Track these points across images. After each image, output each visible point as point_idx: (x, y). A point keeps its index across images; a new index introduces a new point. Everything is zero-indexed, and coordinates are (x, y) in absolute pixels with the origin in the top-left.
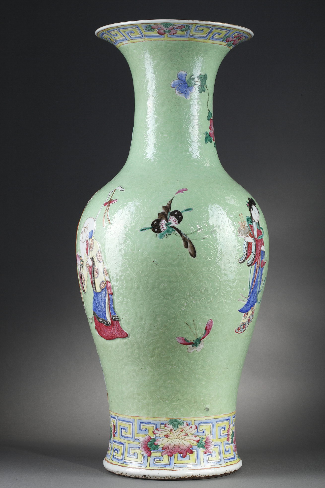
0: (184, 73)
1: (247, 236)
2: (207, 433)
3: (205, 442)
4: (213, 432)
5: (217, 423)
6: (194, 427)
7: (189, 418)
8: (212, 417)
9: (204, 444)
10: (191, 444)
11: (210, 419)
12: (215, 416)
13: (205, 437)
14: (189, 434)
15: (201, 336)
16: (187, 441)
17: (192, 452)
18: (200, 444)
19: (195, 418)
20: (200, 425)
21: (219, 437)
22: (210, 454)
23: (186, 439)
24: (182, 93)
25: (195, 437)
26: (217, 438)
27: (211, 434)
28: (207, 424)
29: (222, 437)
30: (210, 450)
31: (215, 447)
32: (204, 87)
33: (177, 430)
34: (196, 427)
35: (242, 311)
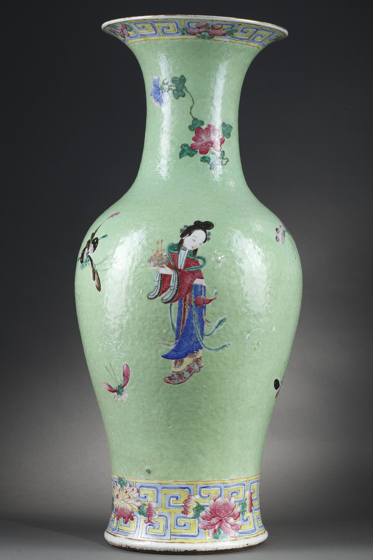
0: (156, 77)
1: (163, 267)
2: (150, 499)
3: (147, 509)
4: (157, 499)
5: (163, 490)
6: (135, 490)
7: (130, 478)
8: (156, 482)
9: (145, 511)
10: (133, 509)
11: (154, 484)
12: (160, 480)
13: (147, 503)
14: (131, 496)
15: (121, 383)
16: (130, 504)
17: (132, 519)
18: (141, 511)
19: (136, 479)
20: (141, 488)
21: (167, 506)
22: (151, 524)
23: (129, 502)
24: (157, 101)
25: (137, 501)
26: (163, 507)
27: (155, 501)
28: (149, 488)
29: (171, 507)
30: (152, 521)
31: (159, 517)
32: (182, 91)
33: (123, 491)
34: (138, 490)
35: (168, 357)
